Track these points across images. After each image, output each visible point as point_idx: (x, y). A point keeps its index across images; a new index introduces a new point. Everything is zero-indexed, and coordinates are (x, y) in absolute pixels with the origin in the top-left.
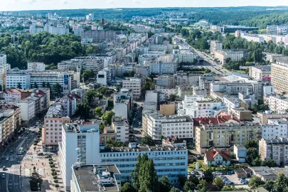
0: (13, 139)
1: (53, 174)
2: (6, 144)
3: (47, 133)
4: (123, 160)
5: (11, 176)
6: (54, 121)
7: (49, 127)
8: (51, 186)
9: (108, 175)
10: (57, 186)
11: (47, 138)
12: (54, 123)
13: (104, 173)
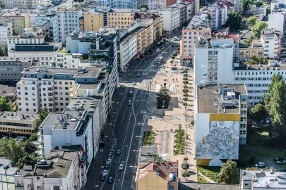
0: (150, 51)
1: (184, 91)
2: (141, 57)
3: (185, 46)
4: (259, 79)
5: (139, 91)
6: (193, 33)
7: (188, 40)
8: (180, 104)
9: (233, 96)
10: (185, 104)
11: (185, 51)
12: (193, 35)
13: (229, 94)
